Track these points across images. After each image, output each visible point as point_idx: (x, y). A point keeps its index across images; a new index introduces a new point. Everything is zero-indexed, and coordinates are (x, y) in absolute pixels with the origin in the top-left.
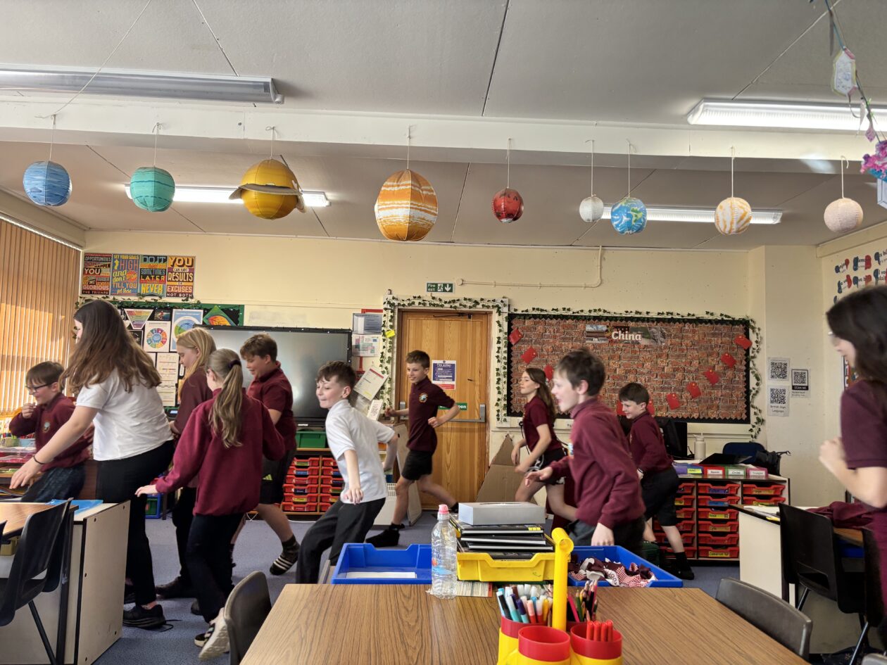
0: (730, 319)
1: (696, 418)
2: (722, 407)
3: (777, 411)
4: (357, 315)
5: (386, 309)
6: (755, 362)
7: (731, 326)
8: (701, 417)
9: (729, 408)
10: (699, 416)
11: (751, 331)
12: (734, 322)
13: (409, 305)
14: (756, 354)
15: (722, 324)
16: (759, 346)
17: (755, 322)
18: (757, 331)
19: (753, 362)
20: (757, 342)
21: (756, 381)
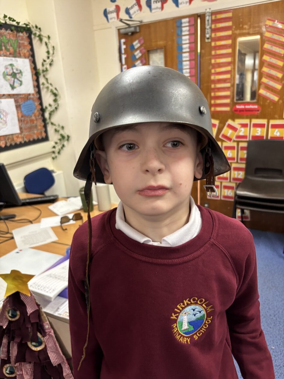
0: (14, 23)
1: (3, 146)
2: (25, 129)
6: (47, 77)
7: (15, 33)
8: (8, 144)
9: (30, 128)
10: (6, 143)
11: (35, 42)
12: (18, 29)
14: (48, 66)
15: (7, 30)
16: (51, 58)
17: (40, 29)
18: (45, 40)
19: (44, 76)
20: (48, 52)
21: (53, 98)
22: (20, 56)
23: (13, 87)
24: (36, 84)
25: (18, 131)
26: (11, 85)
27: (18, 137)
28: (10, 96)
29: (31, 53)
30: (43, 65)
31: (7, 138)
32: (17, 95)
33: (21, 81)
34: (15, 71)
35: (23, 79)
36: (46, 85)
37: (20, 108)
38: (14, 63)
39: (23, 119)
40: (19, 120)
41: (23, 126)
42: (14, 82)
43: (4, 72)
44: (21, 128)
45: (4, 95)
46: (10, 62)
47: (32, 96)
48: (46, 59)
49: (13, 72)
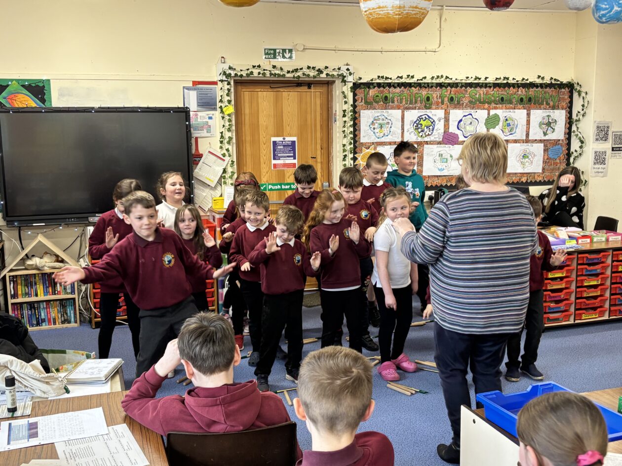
0: (558, 82)
1: (524, 181)
2: (547, 170)
3: (598, 172)
4: (188, 89)
5: (222, 81)
6: (579, 126)
7: (558, 89)
8: (529, 181)
9: (552, 170)
10: (528, 179)
11: (575, 95)
12: (561, 86)
13: (248, 75)
14: (581, 117)
15: (550, 88)
16: (585, 110)
17: (580, 85)
18: (583, 94)
19: (576, 125)
20: (583, 106)
21: (580, 144)
22: (558, 109)
23: (545, 134)
24: (567, 131)
25: (541, 171)
26: (544, 132)
27: (539, 176)
28: (541, 141)
29: (569, 105)
30: (577, 115)
31: (529, 176)
32: (548, 140)
33: (554, 129)
34: (550, 121)
35: (556, 128)
36: (576, 133)
37: (548, 151)
38: (551, 114)
39: (547, 161)
40: (543, 162)
41: (547, 167)
42: (547, 129)
43: (541, 122)
44: (543, 169)
45: (536, 140)
46: (548, 114)
47: (561, 142)
48: (580, 110)
49: (549, 122)
